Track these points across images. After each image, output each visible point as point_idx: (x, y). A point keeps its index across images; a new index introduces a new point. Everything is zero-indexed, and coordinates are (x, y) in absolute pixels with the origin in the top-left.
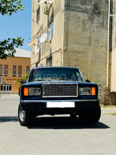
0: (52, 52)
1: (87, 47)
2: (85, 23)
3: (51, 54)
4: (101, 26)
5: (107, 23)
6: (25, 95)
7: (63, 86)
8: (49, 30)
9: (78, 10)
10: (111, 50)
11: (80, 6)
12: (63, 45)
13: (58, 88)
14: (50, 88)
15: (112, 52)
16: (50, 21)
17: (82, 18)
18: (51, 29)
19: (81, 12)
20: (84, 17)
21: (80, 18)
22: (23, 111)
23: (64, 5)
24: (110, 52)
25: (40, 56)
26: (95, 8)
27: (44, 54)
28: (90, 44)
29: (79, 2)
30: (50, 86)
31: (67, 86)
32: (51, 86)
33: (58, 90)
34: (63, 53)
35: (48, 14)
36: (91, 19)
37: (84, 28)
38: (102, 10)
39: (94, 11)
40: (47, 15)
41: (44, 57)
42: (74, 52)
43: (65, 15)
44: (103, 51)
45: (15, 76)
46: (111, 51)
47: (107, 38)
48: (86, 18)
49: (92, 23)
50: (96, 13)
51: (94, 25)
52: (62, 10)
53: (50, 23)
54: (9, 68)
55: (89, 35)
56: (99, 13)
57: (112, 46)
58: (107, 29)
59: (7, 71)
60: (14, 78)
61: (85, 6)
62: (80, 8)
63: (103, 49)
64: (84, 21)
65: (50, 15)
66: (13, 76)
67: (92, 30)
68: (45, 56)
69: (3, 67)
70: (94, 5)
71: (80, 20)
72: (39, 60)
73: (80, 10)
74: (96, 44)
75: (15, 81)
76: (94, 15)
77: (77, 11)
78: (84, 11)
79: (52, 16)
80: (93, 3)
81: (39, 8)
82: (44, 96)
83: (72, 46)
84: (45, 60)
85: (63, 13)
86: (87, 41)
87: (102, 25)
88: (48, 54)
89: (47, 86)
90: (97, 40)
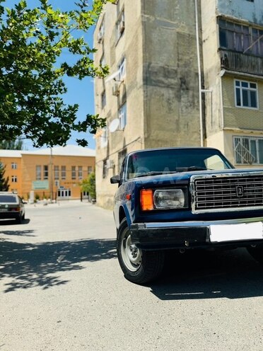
0: (127, 143)
1: (174, 134)
2: (171, 101)
3: (124, 146)
4: (191, 105)
5: (198, 102)
6: (145, 209)
7: (244, 181)
8: (120, 116)
9: (160, 84)
10: (205, 136)
11: (163, 79)
12: (143, 133)
13: (232, 187)
14: (212, 188)
15: (207, 140)
16: (121, 103)
17: (166, 95)
18: (123, 114)
19: (164, 87)
20: (169, 94)
21: (163, 95)
22: (133, 246)
23: (142, 78)
24: (204, 140)
25: (108, 151)
26: (182, 82)
27: (115, 148)
28: (178, 130)
29: (161, 75)
30: (211, 182)
31: (256, 180)
32: (215, 182)
33: (233, 192)
34: (143, 142)
35: (118, 96)
36: (178, 97)
37: (170, 109)
38: (191, 85)
39: (181, 86)
40: (116, 97)
41: (114, 151)
42: (158, 141)
43: (144, 91)
44: (195, 139)
45: (75, 179)
46: (206, 138)
47: (199, 121)
48: (172, 96)
49: (180, 101)
50: (183, 89)
51: (182, 104)
52: (138, 86)
53: (121, 106)
54: (67, 169)
55: (177, 118)
56: (187, 89)
57: (207, 132)
58: (198, 109)
59: (65, 173)
60: (74, 181)
61: (169, 80)
62: (163, 83)
63: (196, 135)
64: (169, 99)
65: (121, 96)
66: (73, 179)
67: (180, 111)
68: (117, 149)
69: (60, 168)
70: (181, 79)
71: (164, 98)
72: (108, 156)
73: (163, 85)
74: (186, 129)
75: (75, 185)
76: (182, 91)
77: (159, 86)
78: (168, 86)
79: (125, 97)
80: (179, 76)
81: (105, 91)
82: (196, 209)
83: (155, 134)
84: (117, 154)
85: (141, 90)
86: (173, 126)
87: (193, 104)
88: (120, 147)
89: (202, 183)
90: (188, 125)
